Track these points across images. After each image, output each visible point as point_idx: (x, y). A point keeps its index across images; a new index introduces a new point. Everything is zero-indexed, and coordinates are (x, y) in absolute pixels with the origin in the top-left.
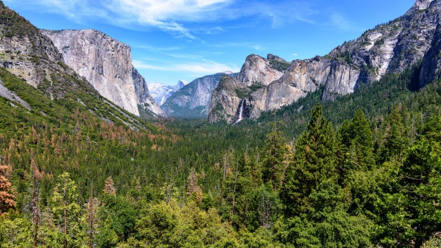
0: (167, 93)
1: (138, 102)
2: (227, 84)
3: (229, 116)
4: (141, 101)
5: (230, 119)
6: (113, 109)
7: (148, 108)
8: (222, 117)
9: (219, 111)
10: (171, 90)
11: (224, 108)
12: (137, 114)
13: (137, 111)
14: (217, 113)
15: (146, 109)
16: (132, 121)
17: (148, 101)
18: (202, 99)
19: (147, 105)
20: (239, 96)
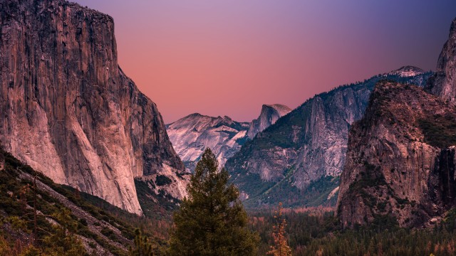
0: (232, 143)
1: (140, 173)
2: (394, 106)
3: (402, 203)
4: (147, 171)
5: (404, 214)
6: (46, 196)
7: (169, 189)
8: (382, 207)
9: (370, 190)
10: (241, 135)
11: (387, 177)
12: (134, 207)
13: (135, 200)
14: (365, 195)
15: (162, 192)
16: (96, 230)
17: (167, 170)
18: (333, 155)
19: (164, 180)
20: (430, 139)
